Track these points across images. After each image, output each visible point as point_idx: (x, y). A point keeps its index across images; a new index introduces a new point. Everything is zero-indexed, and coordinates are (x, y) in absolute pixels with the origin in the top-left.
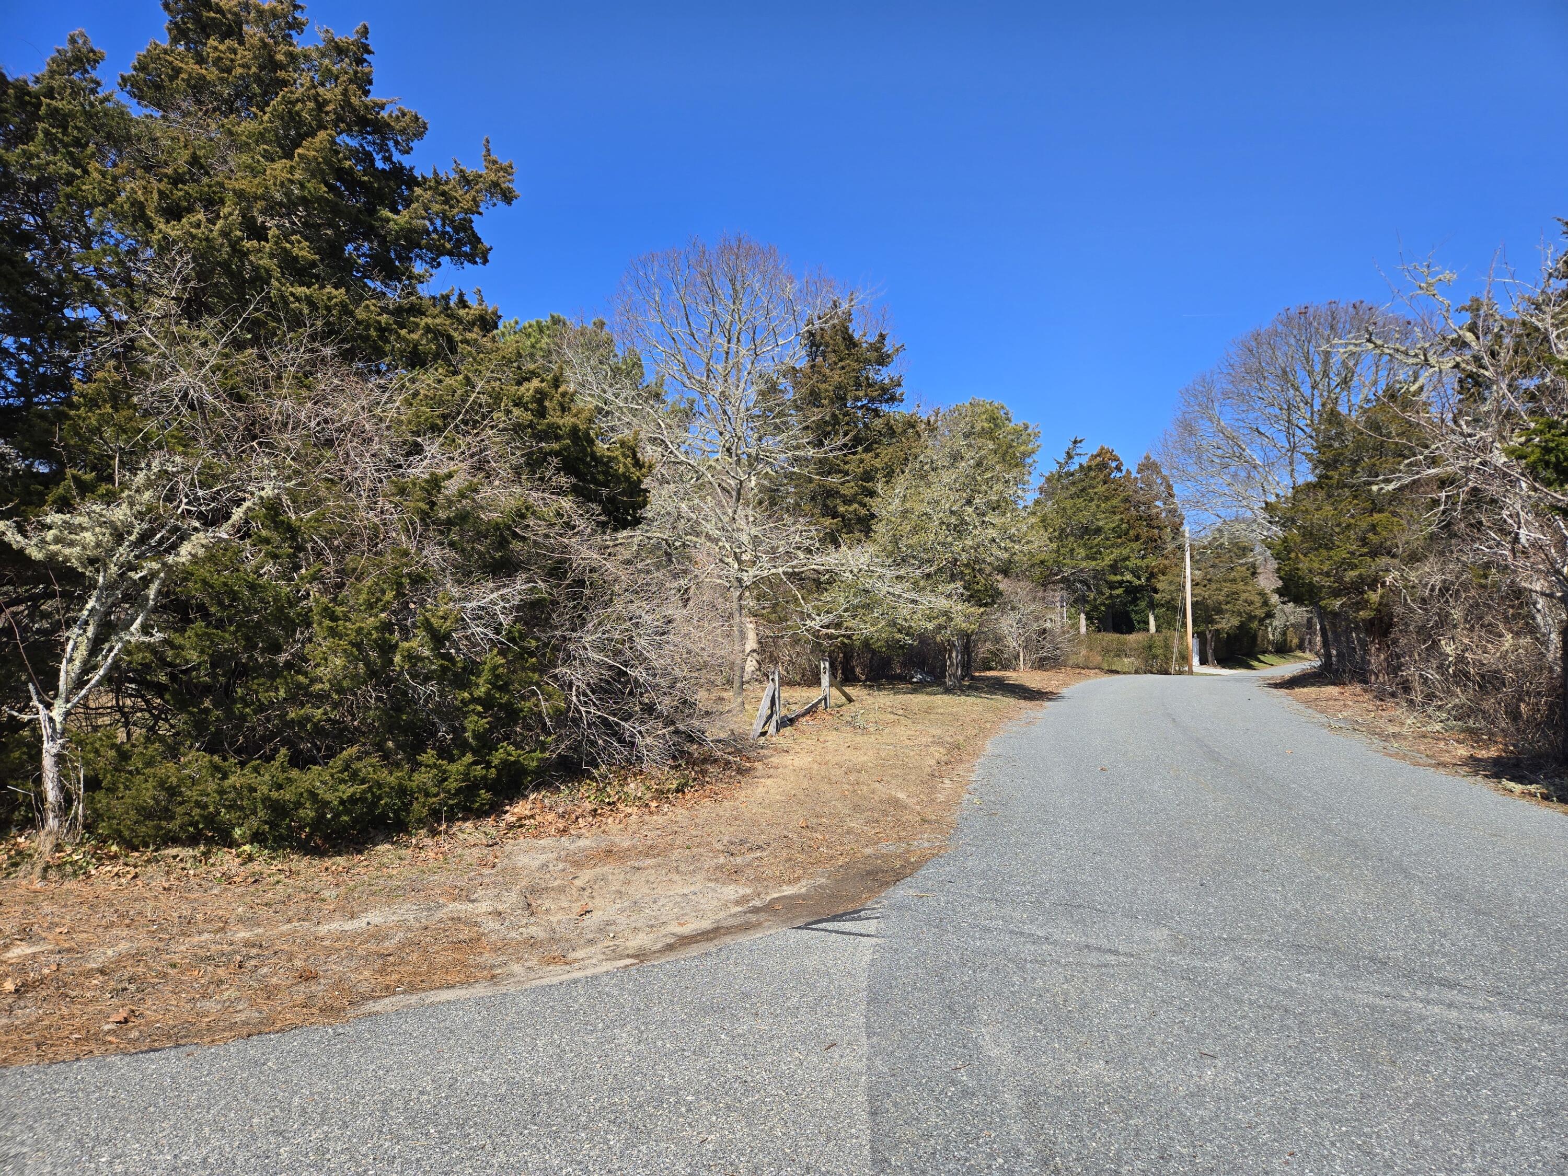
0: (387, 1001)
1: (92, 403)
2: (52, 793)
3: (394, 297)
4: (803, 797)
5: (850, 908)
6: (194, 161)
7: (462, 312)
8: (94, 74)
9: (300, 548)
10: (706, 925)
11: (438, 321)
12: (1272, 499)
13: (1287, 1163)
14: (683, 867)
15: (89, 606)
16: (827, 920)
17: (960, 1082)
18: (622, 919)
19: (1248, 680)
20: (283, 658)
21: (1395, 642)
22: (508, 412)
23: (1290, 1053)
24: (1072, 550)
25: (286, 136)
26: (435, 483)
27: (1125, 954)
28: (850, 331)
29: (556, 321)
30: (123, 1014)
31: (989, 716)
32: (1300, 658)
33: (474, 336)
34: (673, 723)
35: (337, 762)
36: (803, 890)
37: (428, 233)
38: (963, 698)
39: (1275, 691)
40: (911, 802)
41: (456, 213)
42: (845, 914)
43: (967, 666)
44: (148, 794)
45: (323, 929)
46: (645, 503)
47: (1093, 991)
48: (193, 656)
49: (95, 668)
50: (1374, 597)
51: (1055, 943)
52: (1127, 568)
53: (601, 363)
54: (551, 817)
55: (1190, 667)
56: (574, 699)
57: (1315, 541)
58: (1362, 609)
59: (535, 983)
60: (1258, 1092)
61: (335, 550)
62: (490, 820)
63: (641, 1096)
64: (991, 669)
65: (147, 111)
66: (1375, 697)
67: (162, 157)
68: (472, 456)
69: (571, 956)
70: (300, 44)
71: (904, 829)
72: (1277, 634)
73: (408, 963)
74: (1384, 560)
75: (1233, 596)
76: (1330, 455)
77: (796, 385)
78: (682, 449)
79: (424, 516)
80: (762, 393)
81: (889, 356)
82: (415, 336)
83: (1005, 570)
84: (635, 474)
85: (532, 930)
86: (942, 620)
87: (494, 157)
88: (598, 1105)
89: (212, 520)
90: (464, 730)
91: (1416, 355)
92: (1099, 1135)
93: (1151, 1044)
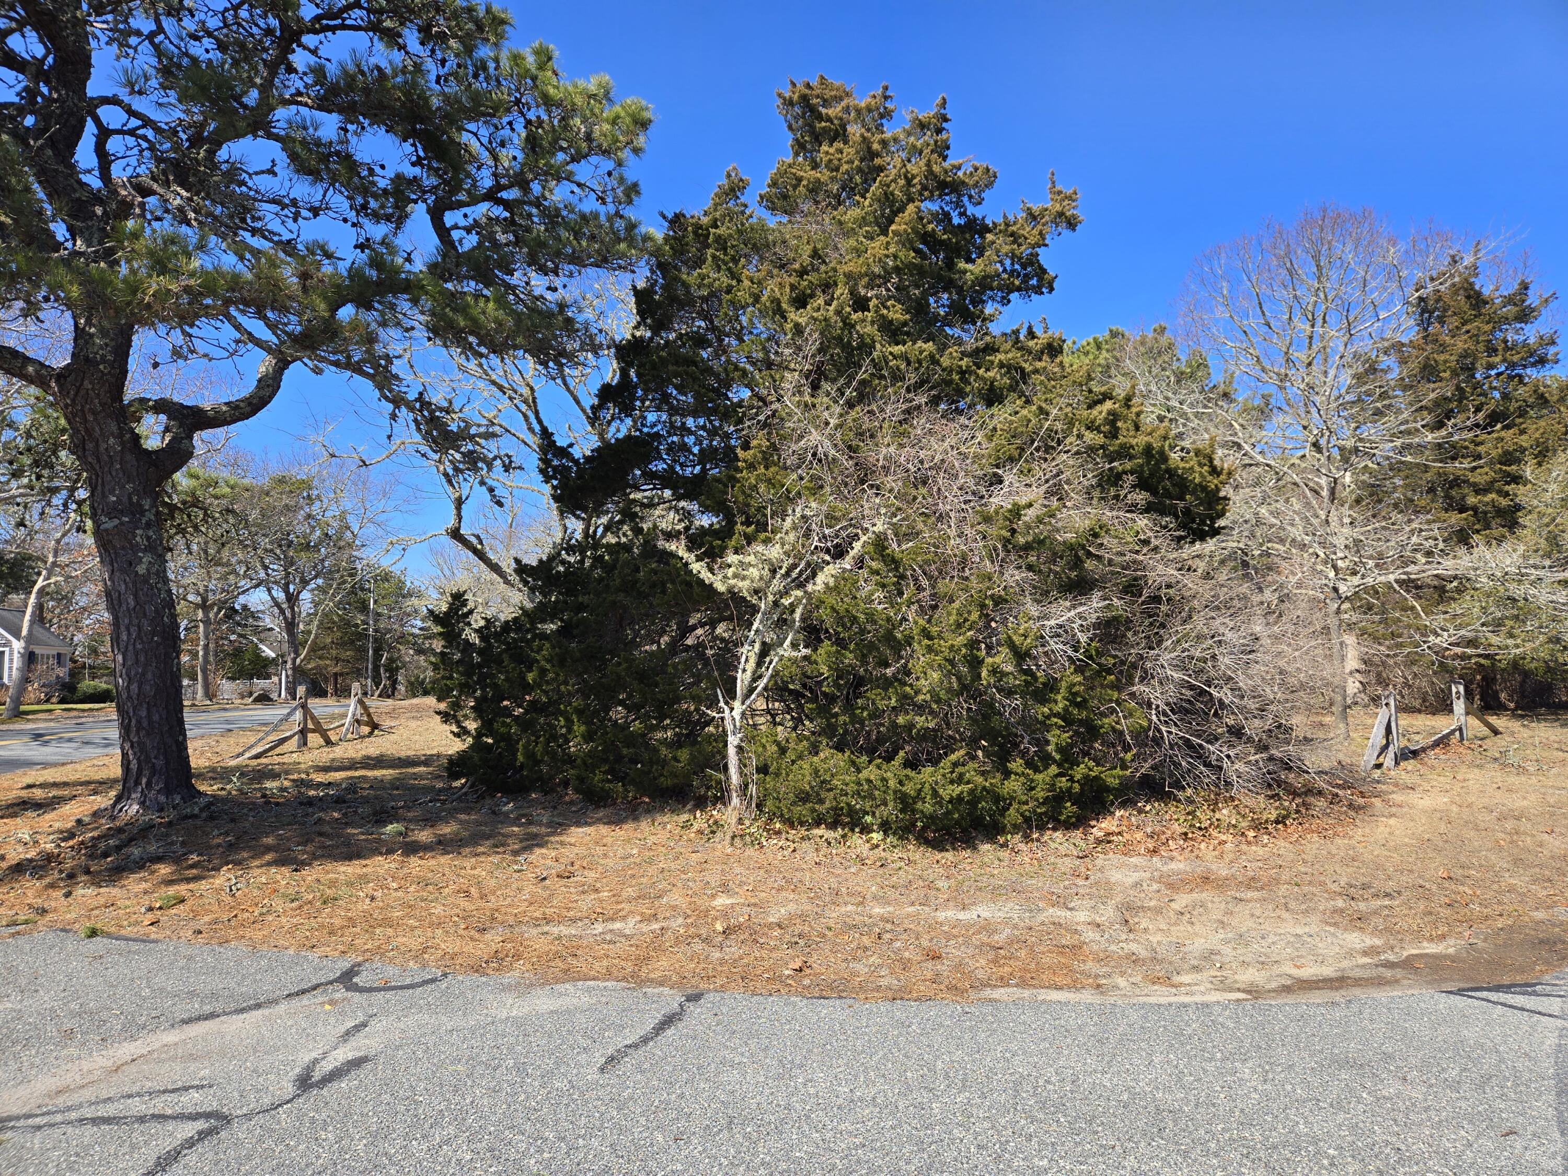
0: (1002, 990)
1: (751, 466)
2: (735, 778)
3: (971, 342)
4: (1441, 844)
5: (1519, 979)
6: (815, 254)
7: (1031, 343)
8: (743, 199)
9: (902, 577)
10: (1328, 971)
11: (1010, 356)
14: (1293, 905)
15: (754, 627)
16: (1489, 989)
18: (1227, 950)
20: (892, 671)
22: (1080, 436)
25: (883, 215)
26: (1016, 512)
28: (1477, 287)
29: (1114, 334)
30: (798, 964)
33: (1043, 364)
34: (1266, 748)
35: (945, 766)
36: (1451, 951)
37: (999, 275)
41: (1025, 251)
42: (1515, 986)
45: (941, 915)
46: (1223, 512)
48: (824, 669)
49: (760, 677)
53: (1164, 369)
54: (1139, 836)
56: (1154, 718)
59: (1142, 1000)
61: (930, 578)
62: (1078, 833)
65: (778, 219)
67: (791, 255)
68: (1047, 481)
69: (1177, 979)
70: (891, 130)
73: (1017, 958)
77: (1403, 361)
78: (1257, 450)
79: (1006, 542)
80: (1358, 377)
81: (1533, 310)
82: (991, 374)
84: (1213, 482)
85: (1133, 947)
87: (1059, 187)
88: (1227, 1136)
89: (839, 553)
90: (1047, 742)
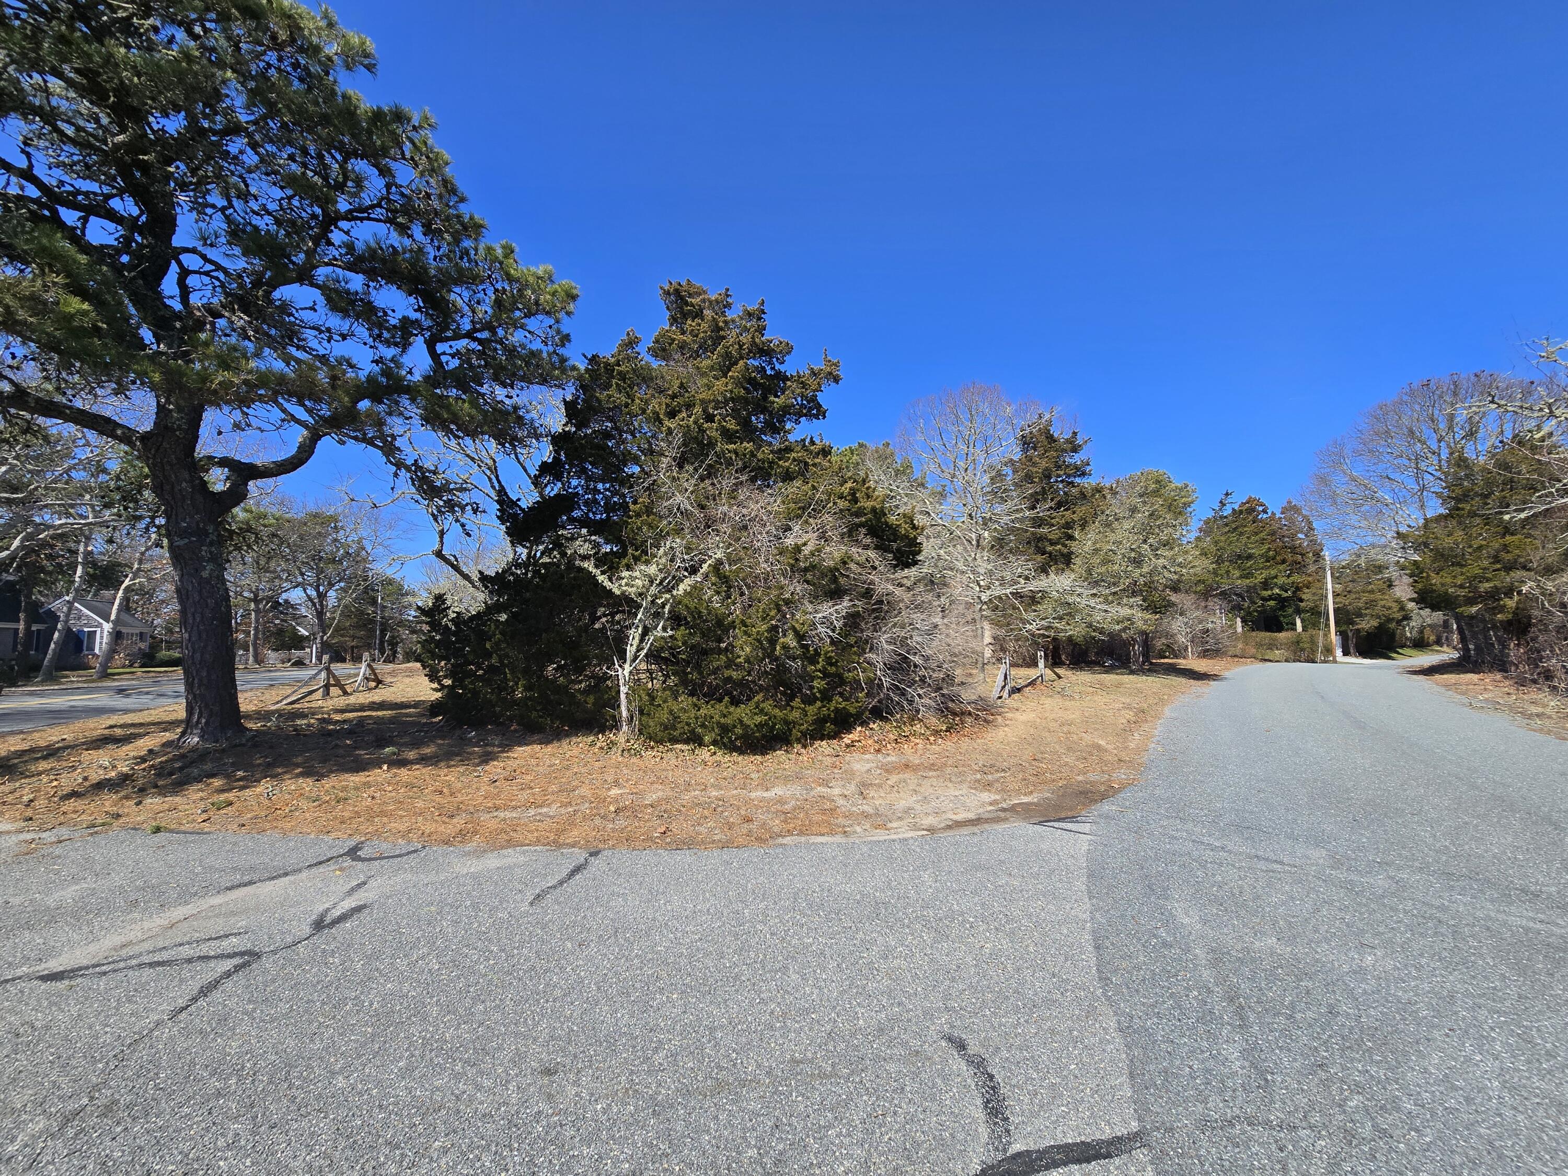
0: (789, 838)
1: (638, 515)
2: (625, 713)
3: (777, 445)
4: (1031, 740)
5: (1070, 814)
6: (682, 386)
7: (812, 448)
8: (637, 349)
9: (730, 587)
10: (971, 816)
11: (800, 455)
12: (1403, 529)
13: (1447, 1035)
14: (953, 779)
15: (639, 617)
16: (1054, 821)
17: (1161, 937)
18: (918, 807)
19: (1388, 668)
20: (723, 645)
21: (1534, 639)
22: (836, 503)
23: (1445, 954)
24: (1228, 572)
25: (724, 365)
26: (798, 548)
27: (1289, 865)
28: (1051, 432)
29: (861, 445)
30: (663, 829)
31: (1166, 690)
32: (1437, 651)
33: (819, 460)
34: (940, 689)
35: (752, 704)
36: (1035, 800)
37: (794, 406)
38: (1144, 678)
39: (1415, 677)
40: (1109, 747)
41: (809, 393)
42: (1067, 818)
43: (1146, 655)
44: (664, 716)
45: (753, 795)
46: (920, 552)
47: (1263, 888)
48: (682, 644)
49: (643, 649)
50: (1511, 603)
51: (1230, 852)
52: (1276, 584)
53: (888, 468)
54: (870, 742)
55: (1335, 657)
56: (878, 673)
57: (1446, 561)
58: (1500, 612)
59: (870, 839)
60: (1416, 978)
62: (836, 742)
63: (941, 914)
64: (1165, 657)
65: (659, 363)
66: (1516, 683)
67: (666, 385)
68: (818, 530)
69: (889, 825)
70: (730, 315)
71: (1106, 765)
72: (1414, 632)
73: (798, 818)
74: (1518, 574)
75: (1371, 604)
76: (1459, 491)
77: (1015, 471)
78: (939, 516)
79: (793, 566)
80: (992, 478)
81: (1080, 446)
82: (788, 464)
83: (1175, 589)
84: (912, 534)
85: (866, 808)
86: (1127, 624)
87: (829, 358)
88: (914, 915)
89: (693, 571)
90: (814, 688)
91: (1541, 410)
92: (1275, 988)
93: (1316, 931)
